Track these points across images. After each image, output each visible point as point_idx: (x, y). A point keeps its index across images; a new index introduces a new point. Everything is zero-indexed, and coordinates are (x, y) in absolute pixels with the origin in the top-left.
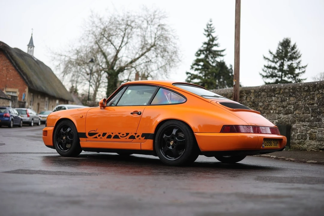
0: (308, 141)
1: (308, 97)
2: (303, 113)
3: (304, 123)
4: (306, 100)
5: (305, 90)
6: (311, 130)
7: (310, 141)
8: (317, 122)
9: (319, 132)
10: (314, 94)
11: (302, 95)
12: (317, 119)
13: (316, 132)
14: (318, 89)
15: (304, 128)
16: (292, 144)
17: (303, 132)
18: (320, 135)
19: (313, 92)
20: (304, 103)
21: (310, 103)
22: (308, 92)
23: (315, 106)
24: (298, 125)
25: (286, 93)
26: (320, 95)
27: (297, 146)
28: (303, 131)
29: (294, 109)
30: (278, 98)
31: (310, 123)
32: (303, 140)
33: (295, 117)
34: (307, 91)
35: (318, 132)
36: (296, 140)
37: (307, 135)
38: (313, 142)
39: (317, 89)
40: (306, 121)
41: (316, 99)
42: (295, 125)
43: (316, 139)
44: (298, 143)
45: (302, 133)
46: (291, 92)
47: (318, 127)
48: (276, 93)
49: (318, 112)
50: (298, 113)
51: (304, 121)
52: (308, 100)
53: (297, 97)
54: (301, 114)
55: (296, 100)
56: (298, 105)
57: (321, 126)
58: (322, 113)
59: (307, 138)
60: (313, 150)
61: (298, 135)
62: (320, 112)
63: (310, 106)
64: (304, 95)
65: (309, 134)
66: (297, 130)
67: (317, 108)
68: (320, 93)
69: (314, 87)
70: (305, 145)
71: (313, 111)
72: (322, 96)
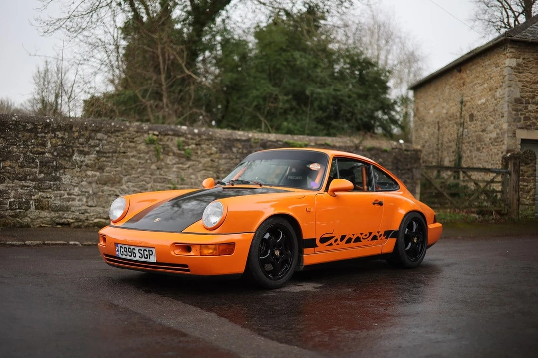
0: (33, 213)
1: (33, 141)
2: (22, 167)
3: (23, 182)
4: (28, 146)
5: (27, 130)
6: (40, 194)
7: (37, 211)
8: (51, 181)
9: (56, 197)
10: (45, 137)
11: (20, 136)
12: (53, 176)
13: (51, 198)
14: (54, 131)
15: (25, 191)
17: (22, 198)
18: (58, 203)
19: (44, 135)
20: (23, 150)
21: (37, 151)
22: (32, 132)
23: (47, 157)
24: (11, 185)
26: (58, 140)
27: (10, 220)
28: (23, 196)
31: (37, 183)
32: (21, 211)
33: (4, 172)
34: (30, 131)
35: (53, 198)
36: (7, 210)
37: (30, 203)
38: (44, 214)
39: (51, 130)
40: (29, 180)
41: (49, 145)
42: (5, 185)
43: (50, 209)
44: (12, 216)
45: (19, 199)
47: (54, 190)
49: (54, 166)
50: (10, 166)
51: (23, 181)
52: (32, 146)
53: (8, 138)
54: (17, 167)
55: (6, 144)
56: (10, 152)
57: (60, 189)
58: (62, 168)
59: (30, 207)
60: (44, 226)
61: (11, 203)
62: (57, 167)
63: (37, 156)
64: (23, 136)
65: (35, 200)
66: (8, 194)
67: (52, 160)
68: (59, 136)
69: (45, 127)
70: (26, 218)
71: (44, 164)
72: (62, 141)
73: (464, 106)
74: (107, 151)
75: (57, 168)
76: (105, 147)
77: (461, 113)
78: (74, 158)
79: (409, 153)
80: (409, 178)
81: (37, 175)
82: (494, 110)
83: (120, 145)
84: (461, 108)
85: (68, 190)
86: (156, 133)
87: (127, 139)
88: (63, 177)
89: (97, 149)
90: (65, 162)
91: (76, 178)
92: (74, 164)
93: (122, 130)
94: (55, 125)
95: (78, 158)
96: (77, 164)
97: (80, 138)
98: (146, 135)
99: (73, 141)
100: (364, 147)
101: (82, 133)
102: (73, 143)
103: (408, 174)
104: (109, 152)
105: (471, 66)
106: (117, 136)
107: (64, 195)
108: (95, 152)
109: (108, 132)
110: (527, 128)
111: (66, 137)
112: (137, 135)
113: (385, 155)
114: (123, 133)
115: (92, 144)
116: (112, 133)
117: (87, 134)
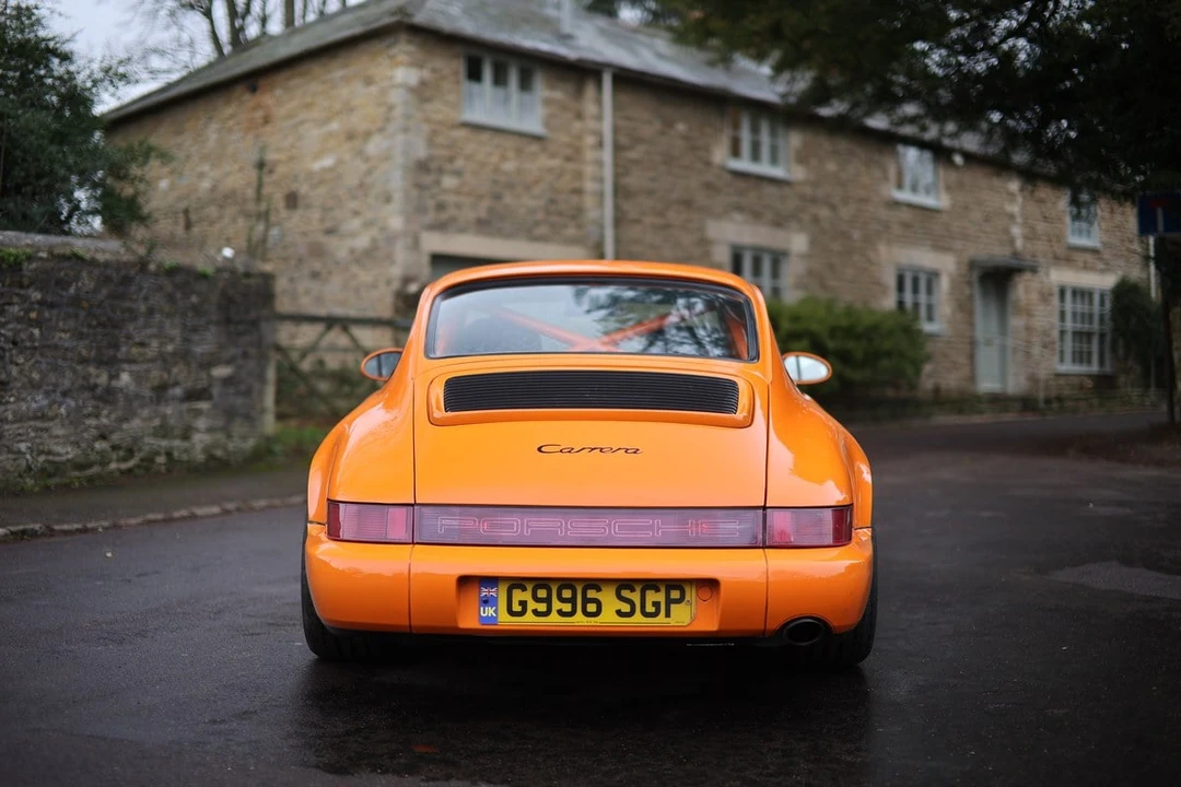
73: (269, 174)
77: (259, 190)
80: (251, 344)
82: (361, 185)
84: (259, 179)
100: (160, 266)
103: (250, 333)
110: (440, 227)
113: (202, 286)
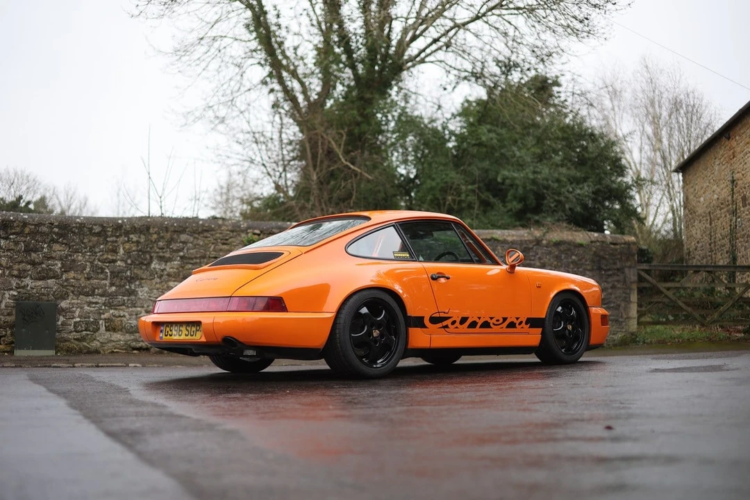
0: (103, 335)
1: (102, 247)
2: (88, 279)
3: (91, 297)
4: (96, 253)
5: (94, 233)
6: (111, 311)
7: (108, 333)
8: (124, 296)
9: (130, 315)
10: (116, 242)
11: (85, 241)
12: (127, 290)
13: (124, 316)
14: (127, 233)
15: (93, 309)
16: (61, 342)
17: (89, 317)
18: (134, 322)
19: (114, 239)
20: (89, 258)
21: (106, 259)
22: (100, 236)
23: (119, 266)
24: (75, 301)
25: (42, 234)
26: (132, 245)
27: (75, 345)
28: (90, 315)
29: (63, 270)
30: (16, 243)
31: (107, 298)
32: (88, 333)
33: (66, 286)
34: (98, 234)
35: (128, 316)
36: (72, 332)
37: (98, 323)
38: (117, 336)
39: (124, 233)
40: (97, 295)
41: (122, 251)
42: (68, 301)
43: (124, 330)
44: (77, 339)
45: (85, 318)
46: (54, 233)
47: (128, 307)
48: (13, 231)
49: (128, 276)
50: (74, 278)
51: (91, 295)
52: (101, 253)
53: (71, 244)
54: (83, 279)
55: (68, 251)
56: (74, 261)
57: (136, 305)
58: (138, 279)
59: (99, 329)
60: (117, 352)
61: (75, 323)
62: (132, 278)
63: (107, 265)
64: (90, 241)
65: (105, 319)
66: (71, 312)
67: (126, 269)
68: (133, 240)
69: (116, 229)
70: (95, 342)
71: (115, 274)
72: (138, 246)
73: (736, 187)
74: (193, 256)
75: (131, 280)
76: (191, 251)
77: (733, 197)
78: (153, 266)
79: (618, 247)
80: (618, 281)
81: (107, 288)
83: (210, 247)
84: (733, 190)
85: (145, 306)
86: (257, 232)
87: (219, 241)
88: (139, 290)
89: (181, 254)
90: (142, 271)
91: (155, 291)
92: (153, 274)
93: (213, 230)
94: (128, 226)
95: (157, 266)
96: (157, 273)
97: (159, 241)
98: (243, 235)
99: (151, 246)
100: (549, 242)
101: (162, 234)
102: (151, 248)
103: (618, 275)
104: (196, 258)
105: (740, 129)
106: (206, 237)
107: (141, 313)
108: (179, 258)
109: (194, 233)
111: (142, 240)
112: (231, 234)
113: (581, 251)
114: (214, 233)
115: (174, 248)
116: (199, 233)
117: (168, 236)
